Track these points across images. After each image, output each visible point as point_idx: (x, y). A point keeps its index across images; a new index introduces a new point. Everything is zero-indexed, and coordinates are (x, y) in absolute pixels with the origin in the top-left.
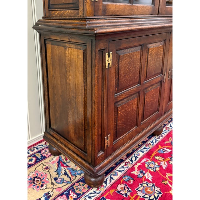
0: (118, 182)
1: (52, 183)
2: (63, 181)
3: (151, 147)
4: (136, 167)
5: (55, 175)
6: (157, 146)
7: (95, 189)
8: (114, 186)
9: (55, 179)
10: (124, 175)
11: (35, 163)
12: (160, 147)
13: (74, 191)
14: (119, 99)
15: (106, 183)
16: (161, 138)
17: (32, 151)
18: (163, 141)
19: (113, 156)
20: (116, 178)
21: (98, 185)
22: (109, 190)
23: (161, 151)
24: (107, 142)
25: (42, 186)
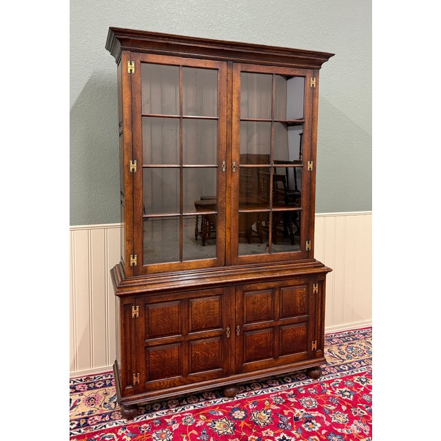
0: (147, 422)
1: (100, 406)
2: (109, 407)
3: (208, 405)
4: (173, 417)
5: (107, 400)
6: (215, 407)
7: (125, 420)
8: (140, 423)
9: (105, 403)
10: (157, 419)
11: (102, 387)
12: (217, 409)
13: (110, 416)
14: (150, 344)
15: (138, 419)
16: (230, 401)
17: (106, 377)
18: (228, 404)
19: (144, 395)
20: (148, 418)
21: (130, 417)
22: (134, 424)
23: (212, 413)
24: (136, 379)
25: (93, 405)
